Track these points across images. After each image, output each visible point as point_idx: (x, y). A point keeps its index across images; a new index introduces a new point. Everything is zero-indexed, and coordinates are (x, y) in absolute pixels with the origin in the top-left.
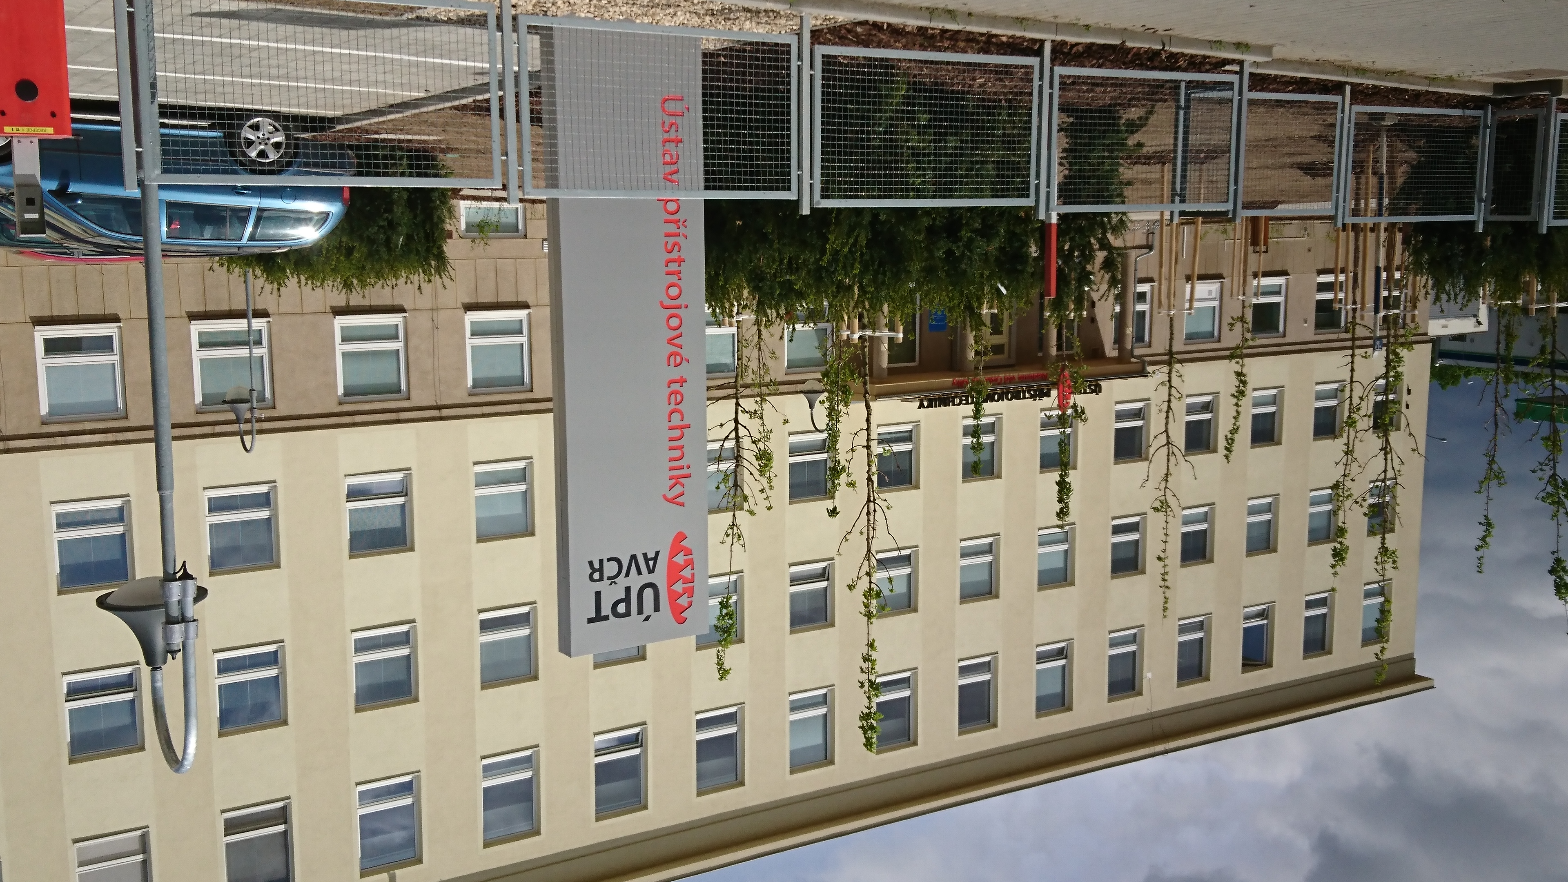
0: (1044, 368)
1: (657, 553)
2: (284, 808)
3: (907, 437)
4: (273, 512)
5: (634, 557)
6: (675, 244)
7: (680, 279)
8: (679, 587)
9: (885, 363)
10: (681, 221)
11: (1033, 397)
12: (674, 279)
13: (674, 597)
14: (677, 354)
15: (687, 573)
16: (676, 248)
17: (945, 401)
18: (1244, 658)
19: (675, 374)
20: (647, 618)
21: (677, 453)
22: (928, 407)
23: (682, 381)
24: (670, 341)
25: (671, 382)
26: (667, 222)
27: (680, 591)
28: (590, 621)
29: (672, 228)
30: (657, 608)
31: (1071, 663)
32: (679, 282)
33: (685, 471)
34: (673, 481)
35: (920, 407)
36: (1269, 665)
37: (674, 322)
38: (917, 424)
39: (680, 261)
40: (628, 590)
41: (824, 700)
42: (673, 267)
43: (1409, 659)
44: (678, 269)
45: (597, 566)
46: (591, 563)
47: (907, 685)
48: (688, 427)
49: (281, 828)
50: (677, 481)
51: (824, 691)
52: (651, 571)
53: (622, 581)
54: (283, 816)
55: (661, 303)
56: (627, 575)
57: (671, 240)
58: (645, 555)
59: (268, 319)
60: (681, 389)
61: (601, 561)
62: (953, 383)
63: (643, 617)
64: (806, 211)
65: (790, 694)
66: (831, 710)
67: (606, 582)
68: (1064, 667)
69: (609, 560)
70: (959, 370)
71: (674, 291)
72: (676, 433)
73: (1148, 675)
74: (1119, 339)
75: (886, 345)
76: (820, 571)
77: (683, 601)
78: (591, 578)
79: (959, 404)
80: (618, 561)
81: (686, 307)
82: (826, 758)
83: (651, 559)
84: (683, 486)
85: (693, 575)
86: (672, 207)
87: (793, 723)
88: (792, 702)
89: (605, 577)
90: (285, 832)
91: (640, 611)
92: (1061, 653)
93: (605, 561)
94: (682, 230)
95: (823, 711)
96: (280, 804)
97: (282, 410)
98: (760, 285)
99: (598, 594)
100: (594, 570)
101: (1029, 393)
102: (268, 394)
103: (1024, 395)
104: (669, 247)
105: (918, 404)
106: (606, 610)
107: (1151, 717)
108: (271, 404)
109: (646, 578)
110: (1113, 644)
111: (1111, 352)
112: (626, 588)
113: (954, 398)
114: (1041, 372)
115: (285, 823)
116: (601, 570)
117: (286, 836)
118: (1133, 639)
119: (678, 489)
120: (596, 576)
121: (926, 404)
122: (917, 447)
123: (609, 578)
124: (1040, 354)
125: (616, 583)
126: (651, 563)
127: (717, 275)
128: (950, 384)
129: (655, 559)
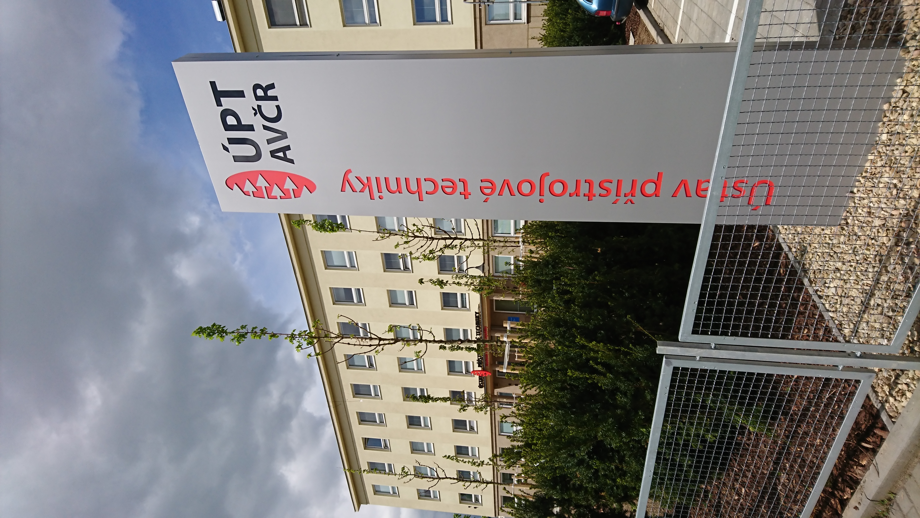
0: (491, 365)
1: (292, 161)
2: (307, 25)
3: (464, 306)
4: (439, 23)
5: (284, 136)
6: (608, 191)
7: (570, 195)
8: (261, 182)
9: (495, 298)
10: (633, 199)
11: (478, 360)
12: (571, 188)
13: (252, 176)
14: (493, 189)
15: (276, 191)
16: (604, 192)
17: (478, 323)
18: (368, 439)
19: (474, 187)
20: (226, 149)
21: (393, 186)
22: (476, 316)
23: (466, 194)
24: (506, 183)
25: (464, 182)
26: (634, 182)
27: (258, 185)
28: (213, 84)
29: (626, 188)
30: (236, 159)
31: (367, 369)
32: (567, 194)
33: (376, 194)
34: (366, 181)
35: (476, 312)
36: (365, 448)
37: (526, 188)
38: (469, 310)
39: (590, 196)
40: (250, 128)
41: (353, 266)
42: (584, 188)
43: (367, 503)
44: (582, 194)
45: (270, 93)
46: (272, 86)
47: (359, 301)
48: (421, 199)
49: (298, 23)
50: (366, 184)
51: (356, 266)
52: (273, 153)
53: (258, 122)
54: (303, 24)
55: (547, 174)
56: (265, 128)
57: (613, 187)
58: (288, 148)
59: (526, 23)
60: (458, 193)
61: (275, 98)
62: (486, 327)
63: (227, 144)
64: (660, 349)
65: (355, 252)
66: (348, 269)
67: (256, 104)
68: (366, 366)
69: (278, 107)
70: (491, 329)
71: (558, 188)
72: (414, 187)
73: (362, 400)
74: (502, 395)
75: (503, 299)
76: (408, 267)
77: (249, 187)
78: (257, 87)
79: (476, 329)
80: (277, 119)
81: (541, 201)
82: (328, 266)
83: (285, 154)
84: (362, 191)
85: (275, 198)
86: (650, 188)
87: (343, 252)
88: (352, 252)
89: (260, 103)
90: (296, 25)
91: (232, 141)
92: (371, 365)
93: (276, 103)
94: (622, 199)
95: (348, 265)
96: (308, 23)
97: (484, 28)
98: (550, 266)
99: (240, 94)
100: (266, 89)
101: (480, 358)
102: (492, 22)
103: (479, 356)
104: (606, 185)
105: (477, 312)
106: (227, 103)
107: (344, 401)
108: (488, 23)
109: (266, 149)
110: (374, 387)
111: (497, 391)
112: (252, 126)
113: (479, 327)
114: (489, 363)
115: (300, 25)
116: (266, 98)
117: (295, 25)
118: (377, 395)
119: (358, 186)
120: (260, 92)
121: (477, 315)
122: (459, 310)
123: (259, 107)
124: (497, 363)
125: (255, 114)
126: (281, 154)
127: (557, 231)
128: (485, 325)
129: (285, 159)
